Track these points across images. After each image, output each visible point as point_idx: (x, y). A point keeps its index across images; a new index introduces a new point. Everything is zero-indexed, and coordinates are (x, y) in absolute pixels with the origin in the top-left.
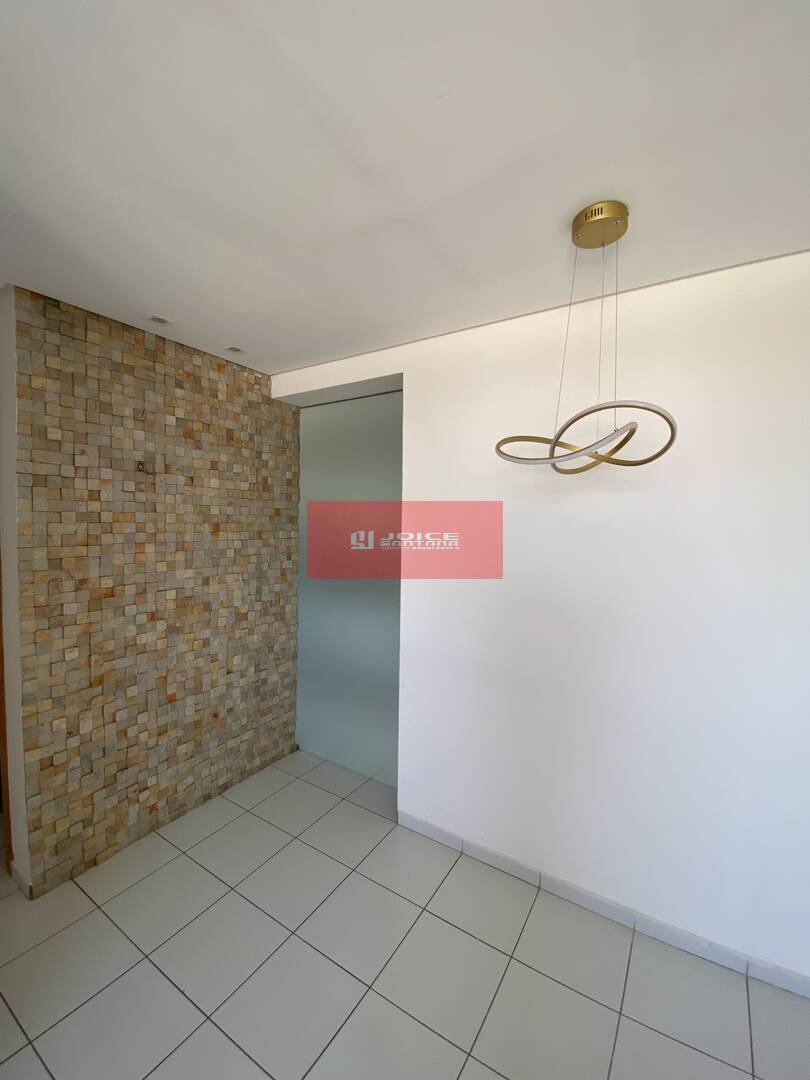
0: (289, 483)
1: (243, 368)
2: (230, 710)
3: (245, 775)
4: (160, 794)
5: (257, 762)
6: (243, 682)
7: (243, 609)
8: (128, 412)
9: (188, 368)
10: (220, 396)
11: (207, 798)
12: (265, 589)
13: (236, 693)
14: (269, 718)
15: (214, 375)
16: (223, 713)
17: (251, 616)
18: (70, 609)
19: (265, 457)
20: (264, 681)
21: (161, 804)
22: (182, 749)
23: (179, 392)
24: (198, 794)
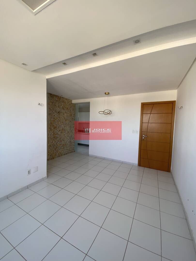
0: (74, 114)
1: (69, 100)
2: (67, 144)
3: (69, 153)
4: (60, 152)
5: (70, 152)
6: (69, 140)
7: (69, 131)
8: (57, 106)
9: (63, 100)
10: (67, 103)
11: (65, 154)
12: (71, 129)
13: (68, 142)
14: (71, 146)
15: (66, 101)
16: (66, 144)
17: (70, 132)
18: (52, 128)
19: (71, 111)
20: (71, 141)
21: (60, 154)
22: (62, 147)
23: (62, 103)
24: (64, 154)
